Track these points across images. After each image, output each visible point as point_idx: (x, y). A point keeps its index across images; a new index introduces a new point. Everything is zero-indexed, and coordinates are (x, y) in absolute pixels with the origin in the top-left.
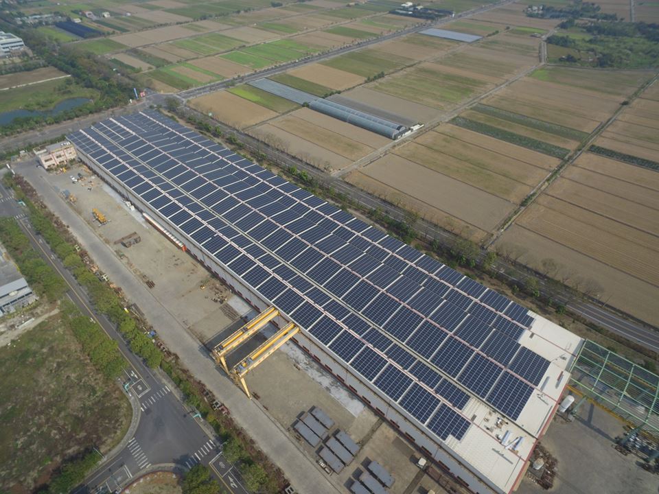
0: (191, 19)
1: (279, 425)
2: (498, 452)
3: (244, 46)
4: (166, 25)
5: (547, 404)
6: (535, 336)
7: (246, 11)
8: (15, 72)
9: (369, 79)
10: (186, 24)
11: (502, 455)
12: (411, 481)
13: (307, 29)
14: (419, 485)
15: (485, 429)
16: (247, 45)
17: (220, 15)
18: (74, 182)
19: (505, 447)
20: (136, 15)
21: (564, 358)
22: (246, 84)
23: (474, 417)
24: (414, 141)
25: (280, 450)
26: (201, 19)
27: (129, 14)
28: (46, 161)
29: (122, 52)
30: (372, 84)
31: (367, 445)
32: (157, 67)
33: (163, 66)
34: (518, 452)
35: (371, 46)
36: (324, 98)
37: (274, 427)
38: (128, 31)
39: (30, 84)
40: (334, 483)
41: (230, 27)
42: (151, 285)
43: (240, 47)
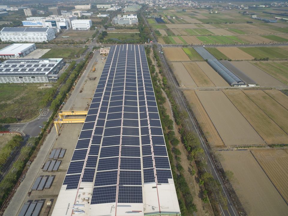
0: (202, 23)
1: (53, 146)
2: (69, 206)
3: (211, 35)
4: (190, 23)
5: (111, 213)
6: (156, 188)
7: (230, 23)
8: (128, 29)
9: (255, 59)
10: (198, 24)
11: (68, 209)
12: (54, 194)
13: (252, 34)
14: (54, 198)
15: (78, 195)
16: (213, 35)
17: (216, 23)
18: (102, 59)
19: (74, 207)
20: (184, 19)
21: (153, 209)
22: (193, 48)
23: (82, 188)
24: (243, 91)
25: (44, 152)
26: (206, 24)
27: (182, 19)
28: (101, 51)
29: (164, 29)
30: (255, 62)
31: (61, 172)
32: (168, 35)
33: (171, 35)
34: (74, 214)
35: (280, 46)
36: (218, 60)
37: (51, 146)
38: (175, 23)
39: (127, 32)
40: (39, 173)
41: (215, 28)
42: (81, 92)
43: (208, 35)
